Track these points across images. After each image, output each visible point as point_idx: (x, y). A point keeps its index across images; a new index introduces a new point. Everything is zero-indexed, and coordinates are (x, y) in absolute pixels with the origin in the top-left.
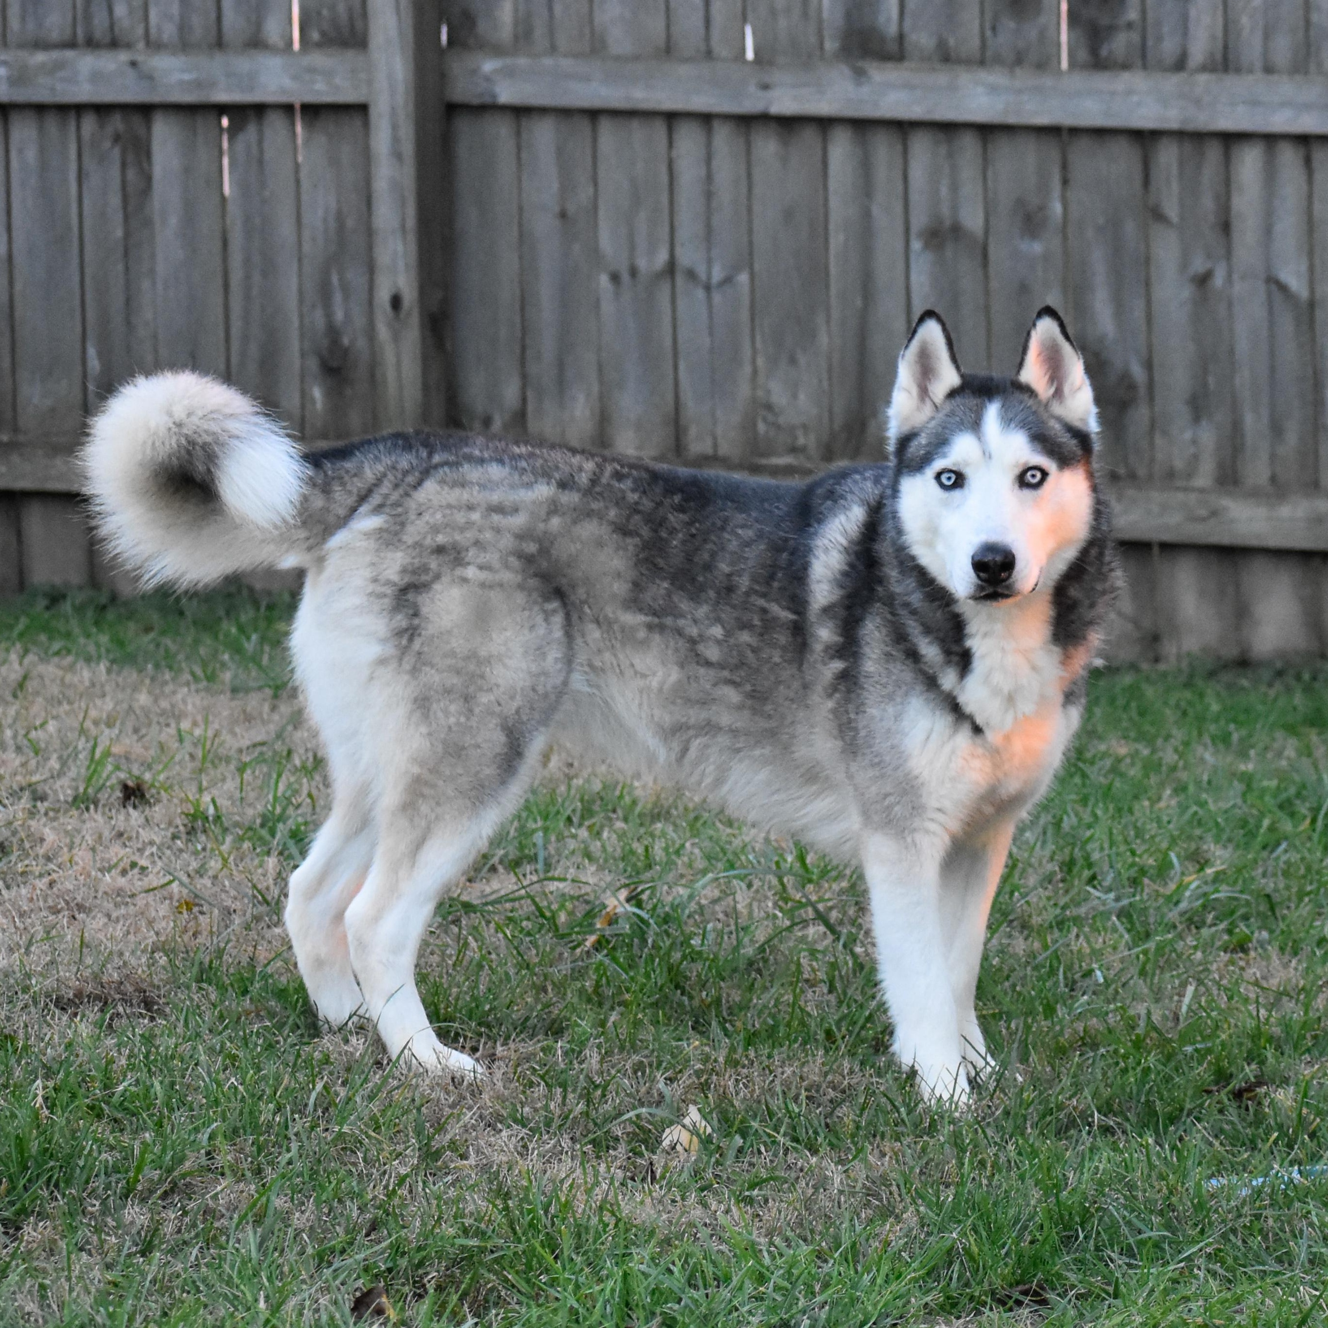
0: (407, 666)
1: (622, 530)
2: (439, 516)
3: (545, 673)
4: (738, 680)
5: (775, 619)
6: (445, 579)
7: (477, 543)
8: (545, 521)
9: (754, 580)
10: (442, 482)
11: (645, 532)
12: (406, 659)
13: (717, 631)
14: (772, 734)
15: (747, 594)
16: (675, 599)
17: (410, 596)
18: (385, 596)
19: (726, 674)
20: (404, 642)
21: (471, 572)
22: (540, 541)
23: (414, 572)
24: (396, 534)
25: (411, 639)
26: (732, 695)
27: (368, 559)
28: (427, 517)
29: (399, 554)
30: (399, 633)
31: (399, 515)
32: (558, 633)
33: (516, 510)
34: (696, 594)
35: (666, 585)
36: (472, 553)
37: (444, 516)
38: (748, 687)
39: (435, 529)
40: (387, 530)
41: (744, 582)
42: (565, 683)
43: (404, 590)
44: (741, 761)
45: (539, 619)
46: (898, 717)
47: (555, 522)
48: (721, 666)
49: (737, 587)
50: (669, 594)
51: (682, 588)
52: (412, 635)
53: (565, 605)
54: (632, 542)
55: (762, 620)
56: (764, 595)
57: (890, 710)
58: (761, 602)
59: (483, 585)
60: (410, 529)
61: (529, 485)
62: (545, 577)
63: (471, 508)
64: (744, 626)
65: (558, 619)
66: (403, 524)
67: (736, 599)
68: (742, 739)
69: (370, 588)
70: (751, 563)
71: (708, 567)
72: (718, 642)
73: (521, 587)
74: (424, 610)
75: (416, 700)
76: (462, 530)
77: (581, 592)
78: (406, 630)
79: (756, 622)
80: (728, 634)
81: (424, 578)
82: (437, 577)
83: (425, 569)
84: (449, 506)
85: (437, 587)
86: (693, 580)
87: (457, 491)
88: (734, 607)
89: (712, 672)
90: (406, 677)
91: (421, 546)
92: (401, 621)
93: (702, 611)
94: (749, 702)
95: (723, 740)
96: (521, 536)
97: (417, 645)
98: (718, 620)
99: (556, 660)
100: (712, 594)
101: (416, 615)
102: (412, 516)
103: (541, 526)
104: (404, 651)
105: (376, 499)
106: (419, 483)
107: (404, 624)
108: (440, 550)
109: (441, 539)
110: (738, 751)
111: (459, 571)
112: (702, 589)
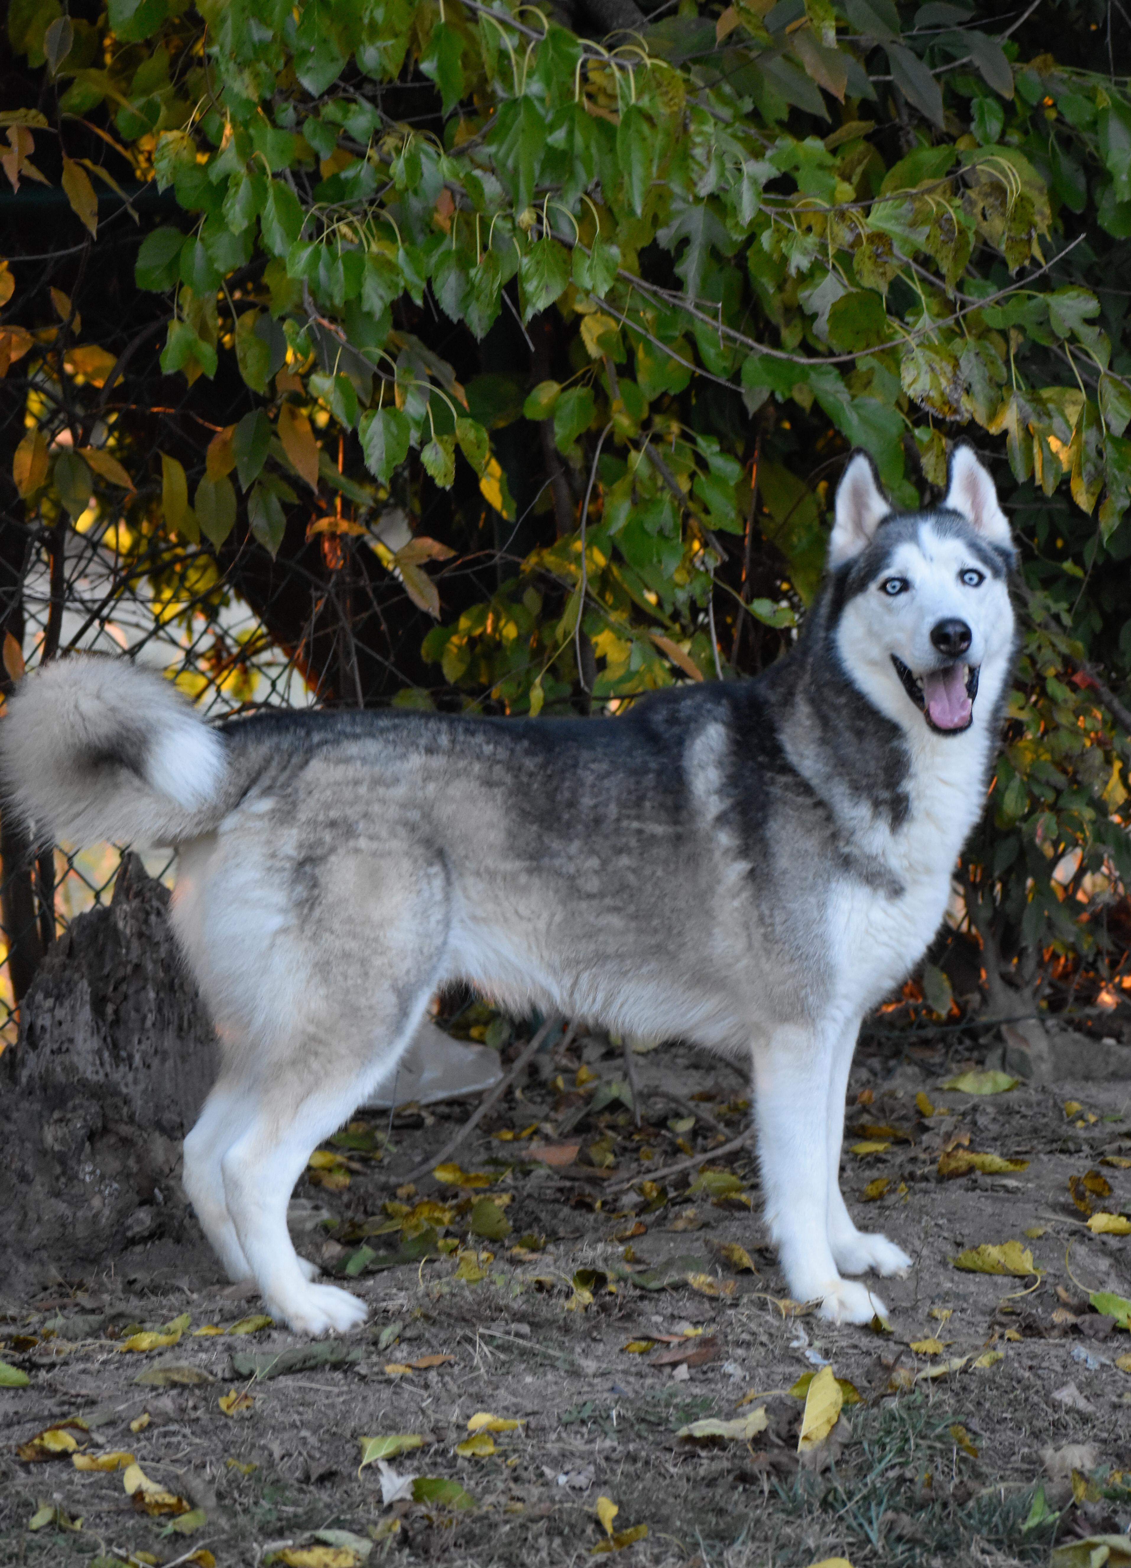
0: (308, 933)
1: (489, 783)
2: (328, 793)
3: (428, 936)
4: (621, 904)
5: (653, 836)
6: (341, 851)
7: (366, 815)
8: (423, 788)
9: (622, 805)
10: (326, 759)
11: (509, 779)
12: (307, 927)
13: (594, 863)
14: (659, 949)
15: (618, 820)
16: (546, 840)
17: (308, 868)
18: (284, 869)
19: (608, 901)
20: (306, 911)
21: (363, 843)
22: (421, 807)
23: (311, 847)
24: (289, 812)
25: (311, 909)
26: (616, 921)
27: (264, 838)
28: (316, 795)
29: (295, 831)
30: (300, 904)
31: (290, 795)
32: (439, 896)
33: (396, 781)
34: (565, 832)
35: (535, 828)
36: (361, 825)
37: (334, 793)
38: (632, 908)
39: (327, 806)
40: (279, 810)
41: (613, 810)
42: (445, 943)
43: (301, 864)
44: (629, 981)
45: (424, 885)
46: (822, 906)
47: (431, 787)
48: (601, 895)
49: (606, 816)
50: (540, 837)
51: (550, 828)
52: (313, 904)
53: (445, 866)
54: (499, 792)
55: (639, 841)
56: (638, 818)
57: (813, 900)
58: (635, 825)
59: (374, 854)
60: (302, 807)
61: (403, 757)
62: (428, 842)
63: (357, 783)
64: (619, 851)
65: (438, 883)
66: (294, 804)
67: (607, 827)
68: (629, 962)
69: (269, 863)
70: (614, 793)
71: (571, 804)
72: (596, 872)
73: (406, 854)
74: (322, 881)
75: (316, 964)
76: (352, 804)
77: (461, 850)
78: (307, 900)
79: (633, 843)
80: (604, 863)
81: (319, 852)
82: (333, 850)
83: (320, 842)
84: (337, 784)
85: (333, 858)
86: (559, 819)
87: (341, 768)
88: (606, 837)
89: (595, 903)
90: (306, 943)
91: (315, 822)
92: (301, 891)
93: (575, 847)
94: (633, 924)
95: (611, 966)
96: (404, 806)
97: (317, 913)
98: (593, 852)
99: (438, 922)
100: (580, 827)
101: (315, 885)
102: (302, 795)
103: (420, 794)
104: (304, 921)
105: (265, 781)
106: (306, 762)
107: (305, 894)
108: (333, 824)
109: (333, 814)
110: (625, 973)
111: (352, 843)
112: (569, 825)
